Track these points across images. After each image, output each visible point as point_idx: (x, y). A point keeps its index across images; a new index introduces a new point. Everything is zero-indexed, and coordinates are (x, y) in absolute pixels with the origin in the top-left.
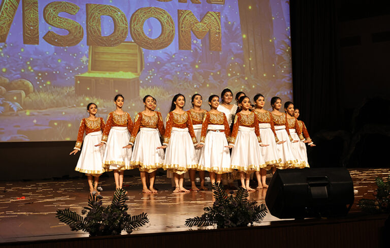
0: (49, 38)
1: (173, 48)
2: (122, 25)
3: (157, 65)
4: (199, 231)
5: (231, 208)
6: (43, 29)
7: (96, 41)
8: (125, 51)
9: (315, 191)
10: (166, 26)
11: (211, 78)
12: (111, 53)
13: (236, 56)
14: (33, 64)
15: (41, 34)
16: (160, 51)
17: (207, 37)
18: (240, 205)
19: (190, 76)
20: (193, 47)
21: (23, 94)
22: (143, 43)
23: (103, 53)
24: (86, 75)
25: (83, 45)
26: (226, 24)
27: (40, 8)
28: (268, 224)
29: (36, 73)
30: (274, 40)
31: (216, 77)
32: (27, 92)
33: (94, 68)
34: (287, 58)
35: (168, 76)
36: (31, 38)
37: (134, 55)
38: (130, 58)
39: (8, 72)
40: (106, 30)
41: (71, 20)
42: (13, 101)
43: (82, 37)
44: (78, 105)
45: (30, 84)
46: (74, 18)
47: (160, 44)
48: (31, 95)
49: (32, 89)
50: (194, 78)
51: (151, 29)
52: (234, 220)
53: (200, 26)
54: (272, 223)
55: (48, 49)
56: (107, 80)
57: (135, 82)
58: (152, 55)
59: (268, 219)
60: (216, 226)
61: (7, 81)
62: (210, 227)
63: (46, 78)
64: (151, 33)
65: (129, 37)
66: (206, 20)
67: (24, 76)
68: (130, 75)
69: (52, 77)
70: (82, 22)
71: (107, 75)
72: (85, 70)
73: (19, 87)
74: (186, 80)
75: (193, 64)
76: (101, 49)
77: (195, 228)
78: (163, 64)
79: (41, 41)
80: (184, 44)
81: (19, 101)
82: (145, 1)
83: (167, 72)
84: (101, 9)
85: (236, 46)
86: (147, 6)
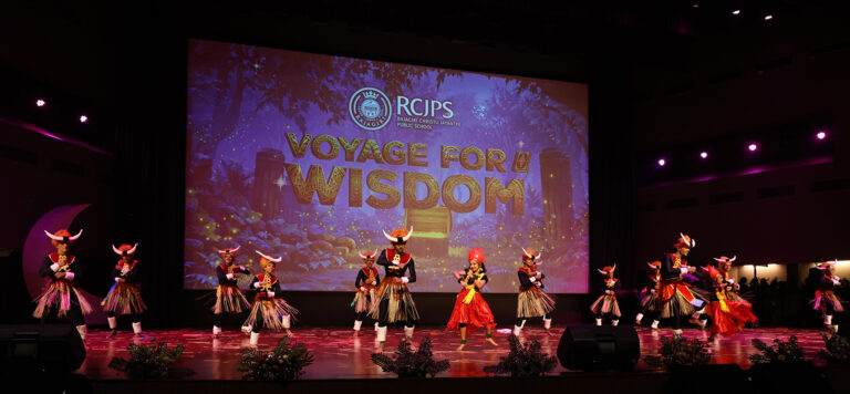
0: (371, 202)
1: (479, 212)
2: (434, 191)
3: (465, 227)
4: (495, 378)
5: (525, 358)
6: (366, 193)
7: (411, 204)
8: (437, 214)
9: (603, 346)
10: (474, 192)
11: (514, 239)
12: (423, 216)
13: (538, 219)
14: (357, 224)
15: (365, 198)
16: (469, 214)
17: (511, 203)
18: (533, 356)
19: (494, 237)
20: (498, 210)
21: (347, 250)
22: (453, 207)
23: (418, 216)
25: (400, 209)
26: (529, 192)
27: (364, 176)
28: (558, 374)
29: (359, 232)
30: (573, 205)
31: (518, 238)
32: (351, 248)
34: (585, 222)
35: (475, 237)
36: (355, 202)
37: (445, 217)
38: (440, 220)
39: (335, 231)
40: (421, 194)
41: (390, 186)
42: (338, 255)
43: (399, 201)
45: (353, 242)
46: (393, 185)
47: (469, 208)
48: (355, 251)
49: (355, 245)
50: (499, 239)
51: (461, 194)
52: (527, 369)
53: (505, 192)
54: (563, 373)
55: (368, 211)
56: (420, 240)
57: (445, 243)
58: (461, 218)
59: (558, 370)
60: (510, 374)
61: (334, 238)
62: (505, 375)
63: (367, 237)
64: (460, 197)
65: (441, 202)
66: (511, 187)
67: (348, 235)
68: (440, 235)
69: (371, 235)
70: (399, 188)
71: (421, 235)
73: (344, 244)
74: (491, 240)
75: (497, 226)
76: (416, 212)
77: (492, 375)
78: (470, 226)
79: (364, 204)
80: (489, 209)
81: (344, 256)
82: (456, 169)
83: (473, 233)
84: (418, 177)
85: (537, 210)
86: (458, 173)
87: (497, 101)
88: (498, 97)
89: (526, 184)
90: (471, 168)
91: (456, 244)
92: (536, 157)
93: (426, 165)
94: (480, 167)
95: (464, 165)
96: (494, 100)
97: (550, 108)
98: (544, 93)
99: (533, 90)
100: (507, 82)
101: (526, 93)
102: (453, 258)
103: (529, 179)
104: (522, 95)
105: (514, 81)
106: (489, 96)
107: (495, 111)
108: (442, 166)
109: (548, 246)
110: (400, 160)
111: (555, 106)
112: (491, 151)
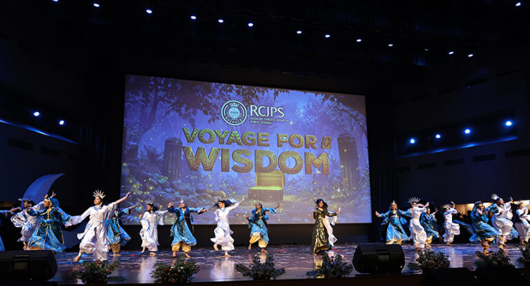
0: (235, 169)
1: (302, 173)
2: (274, 161)
3: (293, 183)
5: (332, 266)
6: (232, 164)
7: (260, 169)
8: (276, 175)
9: (381, 257)
10: (299, 162)
11: (323, 190)
12: (268, 176)
13: (338, 178)
14: (226, 182)
15: (231, 166)
16: (295, 175)
17: (321, 167)
18: (337, 265)
19: (312, 189)
20: (313, 172)
22: (285, 170)
23: (264, 176)
24: (254, 188)
25: (253, 172)
26: (332, 160)
27: (231, 153)
28: (354, 276)
29: (228, 187)
30: (359, 168)
31: (326, 189)
33: (258, 185)
34: (368, 179)
35: (299, 189)
36: (225, 169)
37: (280, 177)
38: (278, 179)
39: (213, 187)
40: (265, 164)
41: (246, 159)
43: (252, 168)
44: (250, 205)
45: (224, 194)
46: (248, 158)
47: (295, 171)
49: (225, 196)
50: (314, 190)
51: (290, 163)
52: (334, 273)
53: (317, 161)
54: (356, 275)
55: (234, 174)
56: (266, 191)
57: (280, 194)
58: (290, 177)
59: (354, 273)
60: (323, 277)
61: (212, 192)
62: (320, 277)
63: (232, 190)
64: (289, 166)
65: (278, 168)
66: (320, 158)
67: (221, 189)
68: (278, 188)
69: (235, 189)
70: (252, 160)
71: (265, 188)
72: (254, 185)
73: (219, 195)
74: (309, 191)
75: (313, 182)
76: (263, 174)
77: (312, 277)
78: (296, 182)
79: (231, 170)
80: (308, 171)
82: (287, 148)
83: (298, 187)
84: (263, 153)
85: (337, 172)
86: (287, 150)
87: (311, 107)
88: (311, 104)
89: (330, 156)
90: (296, 147)
91: (288, 194)
92: (336, 139)
93: (268, 145)
94: (301, 146)
95: (292, 145)
96: (309, 106)
97: (343, 110)
98: (339, 101)
99: (332, 100)
100: (316, 95)
101: (328, 101)
102: (286, 202)
103: (332, 153)
104: (326, 103)
105: (320, 95)
106: (305, 104)
107: (310, 113)
108: (278, 146)
109: (345, 194)
110: (253, 143)
111: (346, 109)
112: (308, 136)
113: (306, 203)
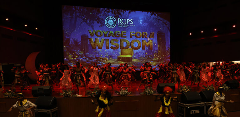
0: (112, 48)
1: (141, 49)
2: (128, 44)
3: (137, 53)
6: (110, 45)
7: (122, 48)
8: (129, 50)
10: (139, 44)
11: (150, 56)
12: (126, 51)
13: (156, 51)
14: (108, 54)
15: (110, 47)
16: (138, 50)
17: (149, 46)
19: (145, 56)
20: (145, 49)
21: (106, 61)
22: (134, 48)
23: (124, 51)
24: (120, 56)
25: (119, 49)
26: (154, 43)
27: (110, 41)
29: (109, 56)
30: (166, 46)
31: (151, 56)
32: (107, 60)
33: (122, 55)
34: (169, 51)
35: (139, 56)
36: (107, 48)
38: (130, 52)
39: (102, 56)
40: (125, 45)
41: (116, 43)
42: (103, 62)
43: (119, 47)
44: (118, 63)
46: (117, 43)
48: (108, 61)
50: (146, 56)
51: (136, 45)
53: (147, 44)
55: (111, 50)
56: (125, 57)
57: (131, 58)
58: (135, 51)
61: (102, 58)
63: (111, 57)
65: (130, 47)
66: (149, 42)
67: (106, 57)
68: (130, 56)
69: (112, 57)
70: (119, 44)
71: (125, 56)
72: (120, 55)
73: (105, 59)
74: (144, 57)
75: (145, 53)
76: (123, 50)
78: (138, 53)
79: (110, 48)
80: (143, 48)
81: (105, 62)
82: (134, 38)
83: (139, 55)
84: (123, 40)
85: (156, 48)
86: (134, 39)
87: (145, 19)
88: (145, 17)
89: (153, 41)
90: (138, 37)
91: (134, 58)
92: (156, 34)
93: (126, 37)
94: (140, 37)
95: (136, 37)
96: (144, 18)
97: (160, 20)
98: (158, 15)
99: (155, 15)
100: (148, 13)
101: (153, 16)
102: (134, 62)
103: (154, 40)
104: (152, 16)
105: (150, 13)
106: (143, 18)
107: (144, 21)
108: (130, 37)
109: (159, 58)
110: (119, 36)
111: (161, 19)
112: (144, 32)
113: (142, 62)
